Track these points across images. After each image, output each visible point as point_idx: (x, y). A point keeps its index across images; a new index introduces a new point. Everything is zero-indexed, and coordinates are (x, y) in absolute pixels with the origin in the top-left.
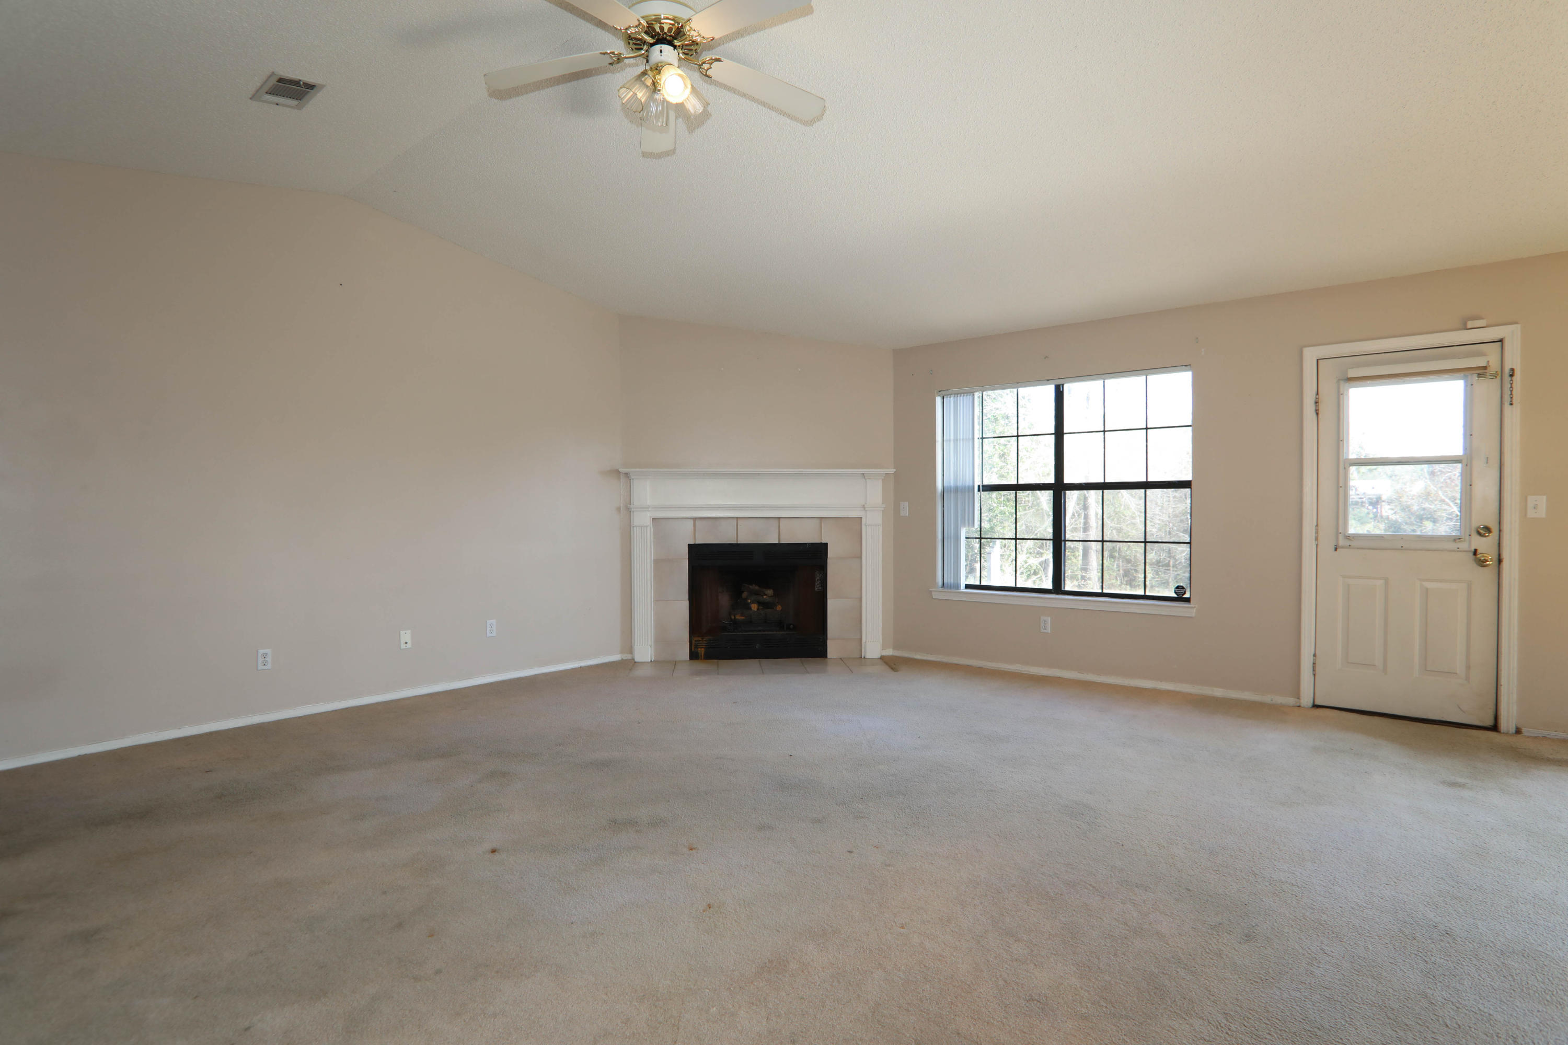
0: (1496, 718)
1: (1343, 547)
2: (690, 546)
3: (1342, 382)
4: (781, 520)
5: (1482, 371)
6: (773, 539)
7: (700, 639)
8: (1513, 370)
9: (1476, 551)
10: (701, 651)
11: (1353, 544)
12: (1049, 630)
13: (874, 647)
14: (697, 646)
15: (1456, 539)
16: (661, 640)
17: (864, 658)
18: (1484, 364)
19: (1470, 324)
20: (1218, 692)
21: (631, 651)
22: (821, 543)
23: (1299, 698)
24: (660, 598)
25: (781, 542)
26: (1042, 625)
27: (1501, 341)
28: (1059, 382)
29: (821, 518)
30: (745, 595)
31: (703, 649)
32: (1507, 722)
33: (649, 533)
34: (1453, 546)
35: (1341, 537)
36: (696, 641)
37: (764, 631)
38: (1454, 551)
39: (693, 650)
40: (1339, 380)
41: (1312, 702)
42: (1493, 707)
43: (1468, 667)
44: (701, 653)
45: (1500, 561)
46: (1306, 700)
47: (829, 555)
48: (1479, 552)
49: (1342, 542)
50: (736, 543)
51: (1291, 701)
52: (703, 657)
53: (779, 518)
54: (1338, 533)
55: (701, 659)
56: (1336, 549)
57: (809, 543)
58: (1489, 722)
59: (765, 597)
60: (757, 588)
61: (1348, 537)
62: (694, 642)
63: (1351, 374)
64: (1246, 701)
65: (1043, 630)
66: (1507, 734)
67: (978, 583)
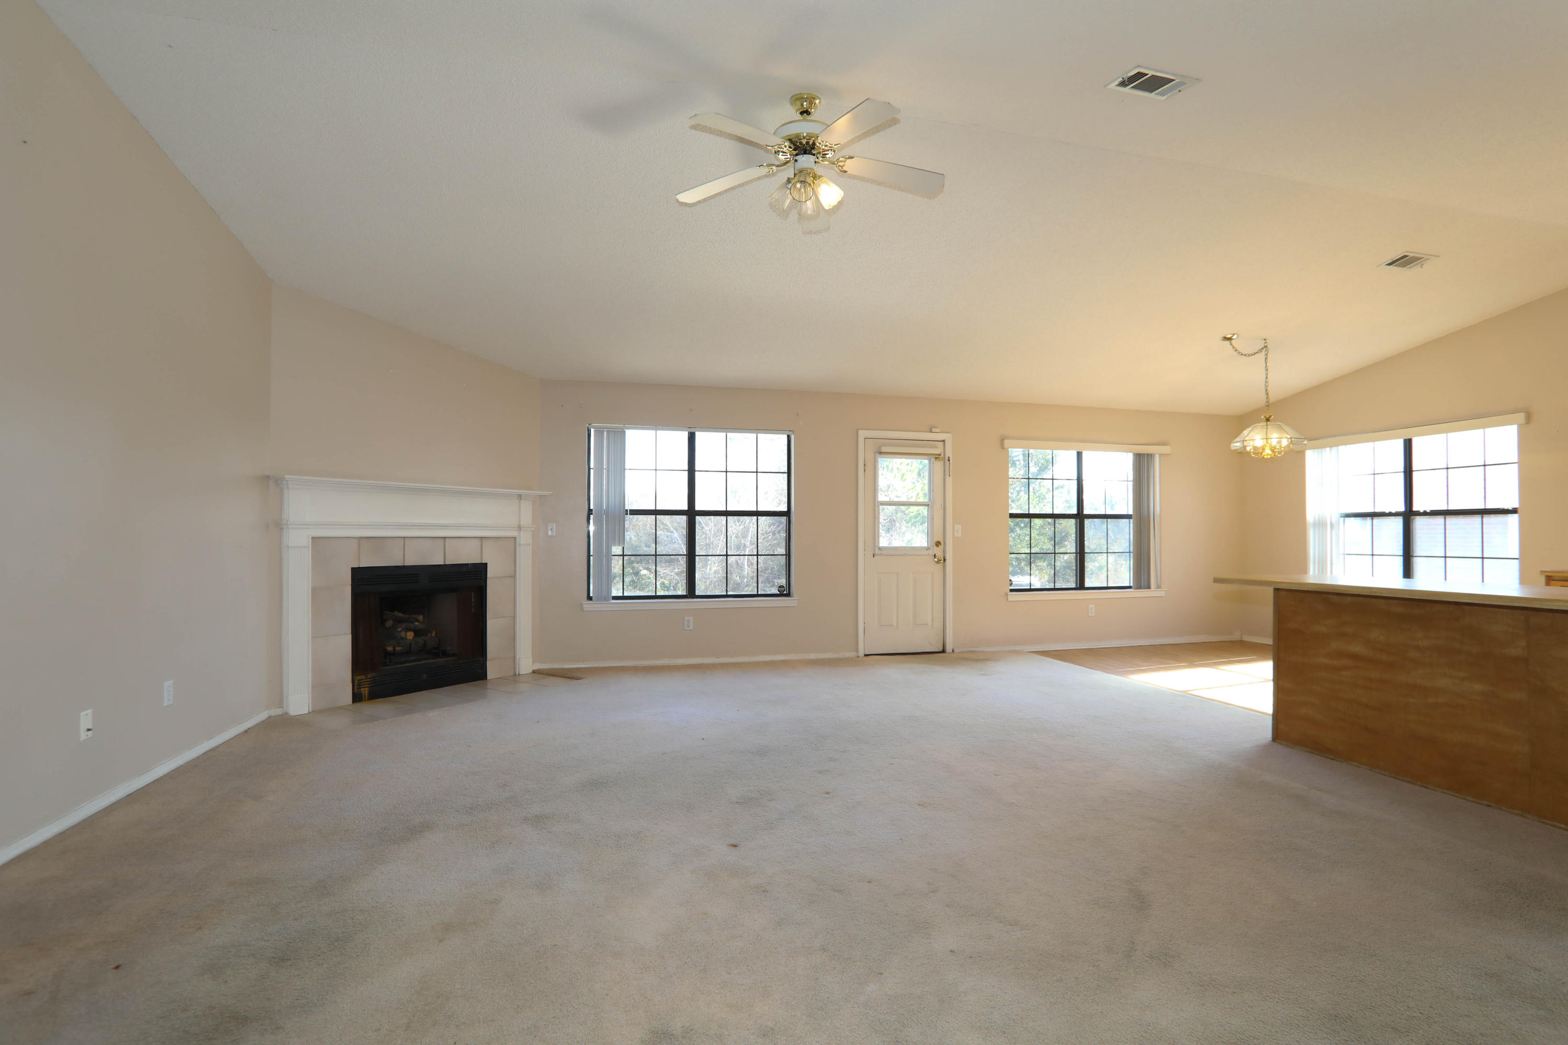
0: (944, 646)
1: (877, 555)
2: (354, 570)
3: (877, 454)
4: (447, 539)
5: (937, 457)
6: (439, 561)
7: (363, 677)
8: (949, 457)
9: (935, 555)
10: (365, 691)
11: (883, 552)
12: (691, 628)
13: (526, 665)
14: (359, 685)
15: (928, 549)
16: (320, 686)
17: (519, 674)
18: (939, 453)
19: (934, 430)
20: (813, 656)
21: (280, 704)
22: (482, 563)
23: (858, 652)
24: (318, 633)
25: (447, 563)
26: (686, 623)
27: (944, 441)
28: (692, 430)
29: (482, 538)
30: (389, 623)
31: (366, 689)
32: (949, 648)
33: (308, 555)
34: (926, 552)
35: (877, 548)
36: (358, 680)
37: (420, 660)
38: (926, 555)
39: (356, 691)
40: (875, 453)
41: (863, 653)
42: (943, 640)
43: (933, 620)
44: (365, 693)
45: (945, 560)
46: (861, 653)
47: (489, 575)
48: (936, 555)
49: (877, 552)
50: (402, 565)
51: (852, 654)
52: (366, 698)
53: (445, 538)
54: (875, 546)
55: (365, 700)
56: (874, 556)
57: (471, 564)
58: (941, 649)
59: (417, 623)
60: (400, 615)
61: (880, 549)
62: (356, 682)
63: (884, 449)
64: (829, 659)
65: (686, 628)
66: (949, 653)
67: (621, 595)
